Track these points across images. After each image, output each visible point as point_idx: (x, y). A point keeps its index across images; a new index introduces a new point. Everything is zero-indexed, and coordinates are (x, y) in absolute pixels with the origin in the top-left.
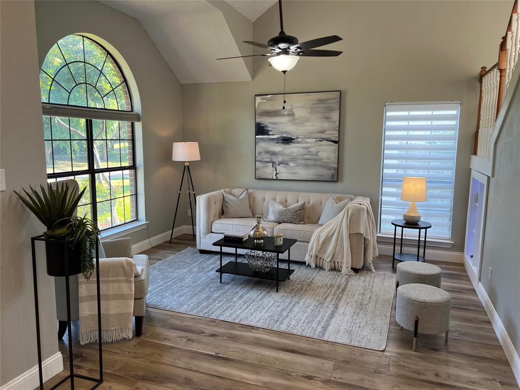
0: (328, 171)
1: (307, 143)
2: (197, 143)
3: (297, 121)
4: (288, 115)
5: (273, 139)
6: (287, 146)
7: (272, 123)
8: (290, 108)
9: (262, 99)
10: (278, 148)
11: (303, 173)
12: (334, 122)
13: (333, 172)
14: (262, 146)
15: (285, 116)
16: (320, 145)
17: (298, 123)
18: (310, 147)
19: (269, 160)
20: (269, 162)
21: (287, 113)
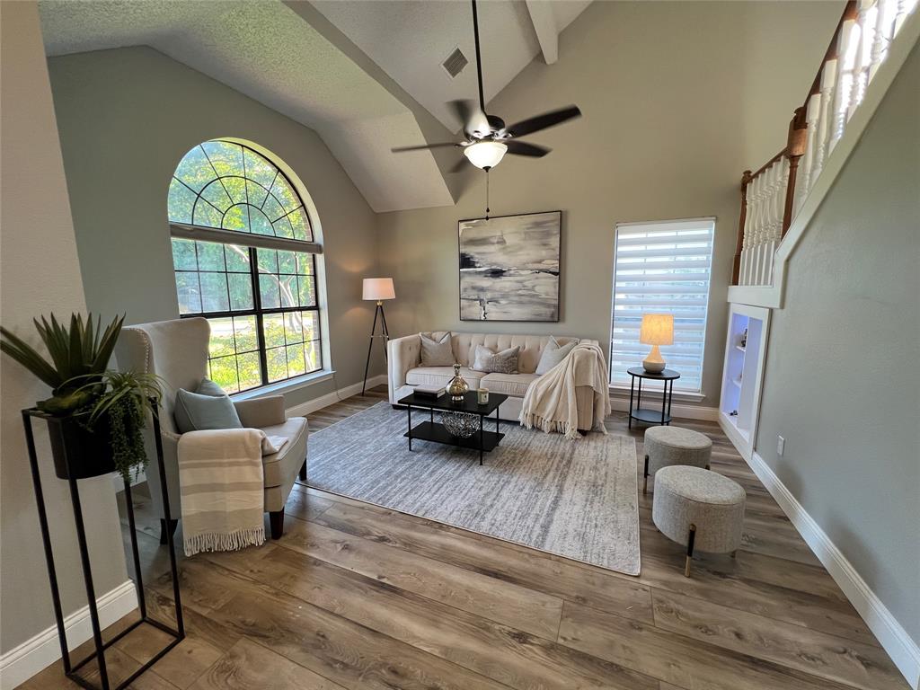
0: (547, 310)
1: (521, 275)
2: (391, 280)
3: (509, 250)
4: (498, 243)
5: (480, 272)
6: (498, 280)
7: (478, 253)
8: (500, 234)
9: (467, 225)
10: (486, 282)
11: (517, 312)
12: (553, 249)
13: (553, 310)
14: (467, 281)
15: (493, 244)
16: (537, 278)
17: (510, 252)
18: (525, 281)
19: (476, 297)
20: (475, 300)
21: (496, 241)
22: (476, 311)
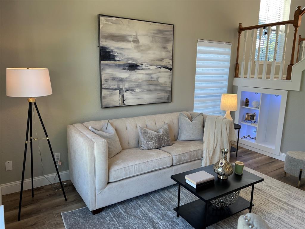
0: (166, 94)
1: (149, 69)
3: (141, 48)
4: (134, 41)
5: (119, 66)
6: (133, 73)
7: (119, 48)
8: (135, 34)
9: (107, 21)
10: (124, 74)
11: (147, 98)
12: (169, 51)
13: (168, 94)
14: (109, 72)
15: (130, 42)
16: (160, 72)
17: (143, 50)
18: (152, 74)
19: (116, 87)
20: (116, 89)
21: (132, 39)
22: (116, 99)
